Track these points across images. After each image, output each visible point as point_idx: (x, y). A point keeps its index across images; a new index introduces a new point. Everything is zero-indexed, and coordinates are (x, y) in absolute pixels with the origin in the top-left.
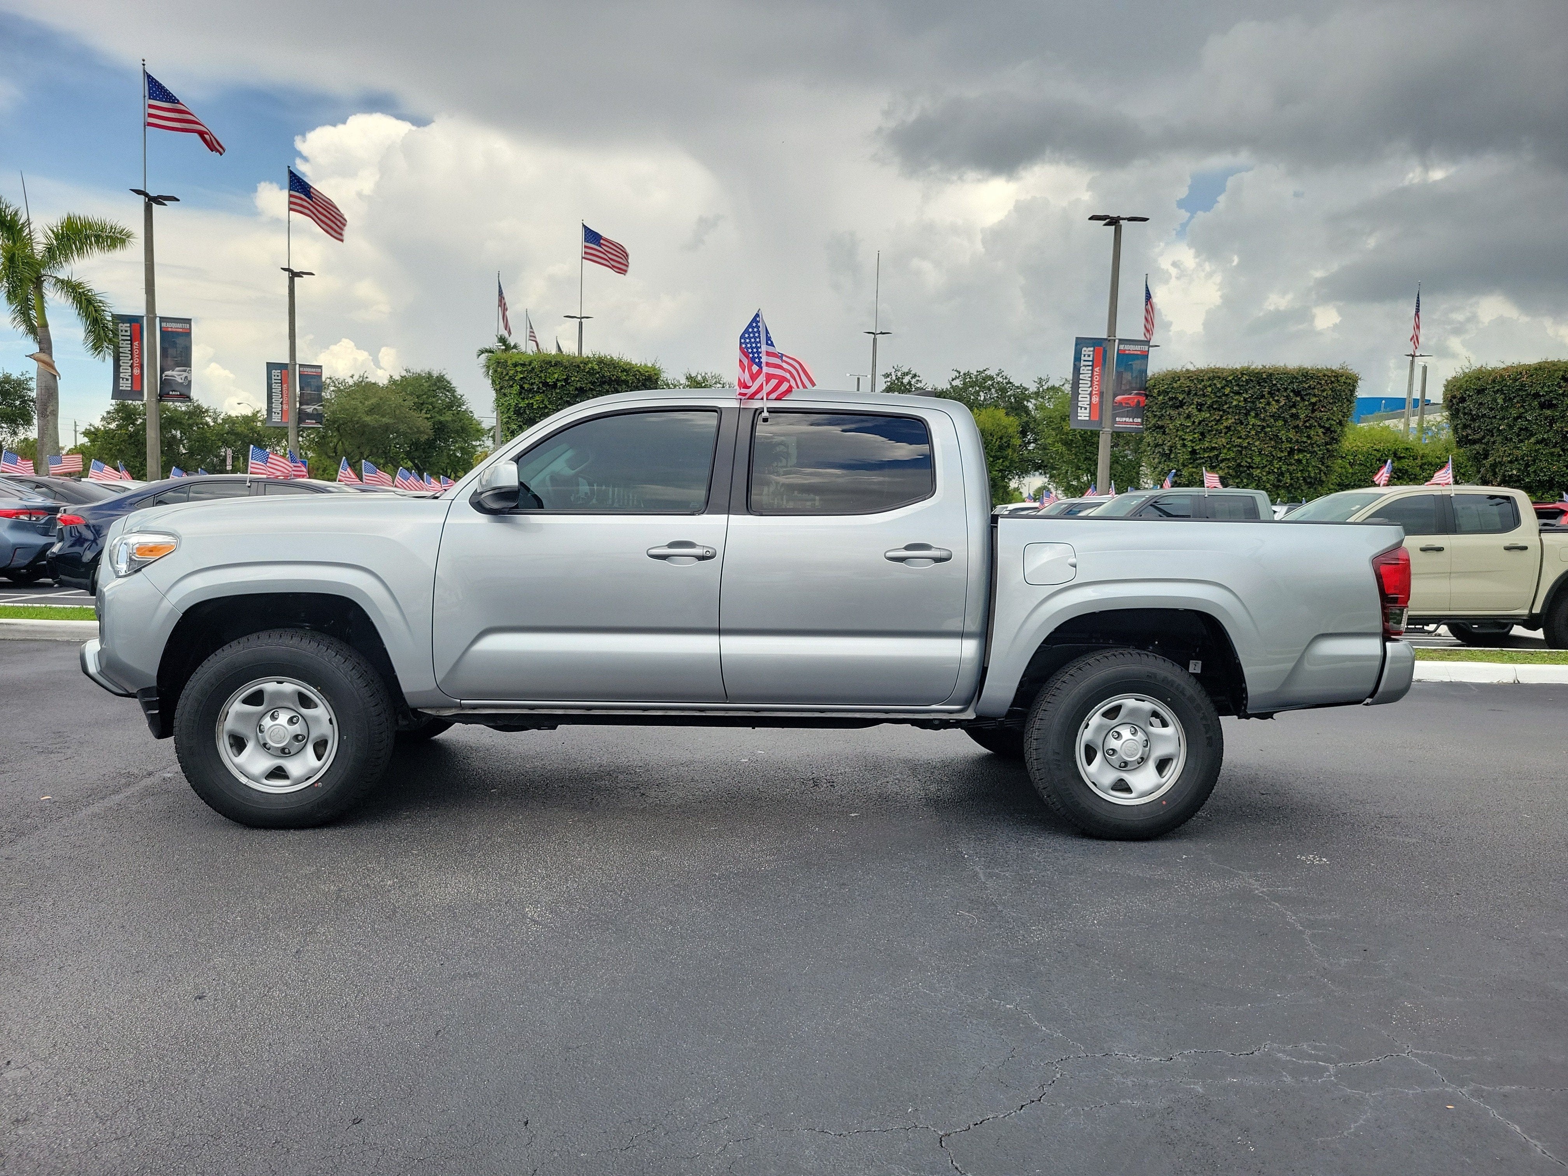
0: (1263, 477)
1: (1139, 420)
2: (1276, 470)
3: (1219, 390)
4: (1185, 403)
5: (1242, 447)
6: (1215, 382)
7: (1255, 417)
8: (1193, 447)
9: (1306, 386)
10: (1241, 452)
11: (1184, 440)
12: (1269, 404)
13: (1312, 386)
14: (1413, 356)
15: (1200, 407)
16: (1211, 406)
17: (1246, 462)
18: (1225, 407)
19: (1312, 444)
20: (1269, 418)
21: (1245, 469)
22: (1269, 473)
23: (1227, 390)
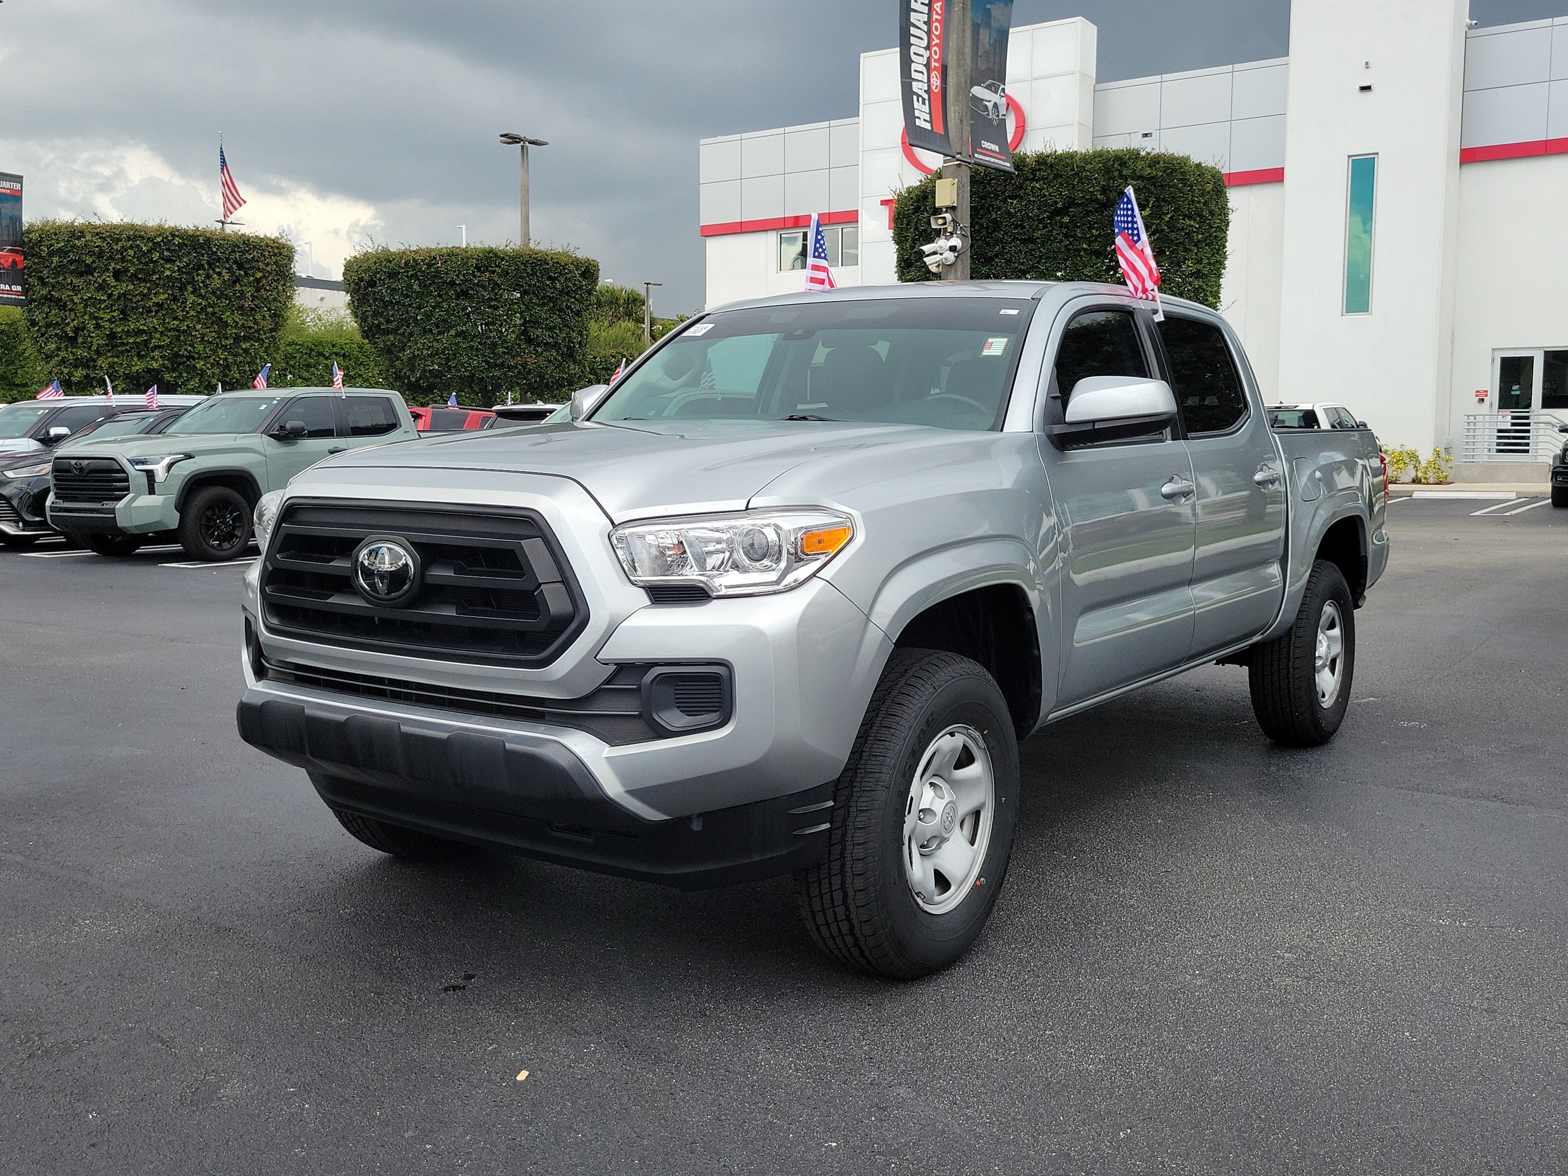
0: (208, 371)
1: (19, 288)
2: (221, 362)
3: (144, 254)
4: (95, 268)
5: (179, 331)
6: (138, 242)
7: (192, 293)
8: (111, 329)
9: (250, 257)
10: (178, 338)
11: (96, 318)
12: (208, 276)
13: (256, 258)
14: (223, 223)
15: (117, 275)
16: (134, 275)
17: (186, 350)
18: (155, 277)
19: (258, 331)
20: (211, 295)
21: (185, 359)
22: (213, 365)
23: (156, 256)
